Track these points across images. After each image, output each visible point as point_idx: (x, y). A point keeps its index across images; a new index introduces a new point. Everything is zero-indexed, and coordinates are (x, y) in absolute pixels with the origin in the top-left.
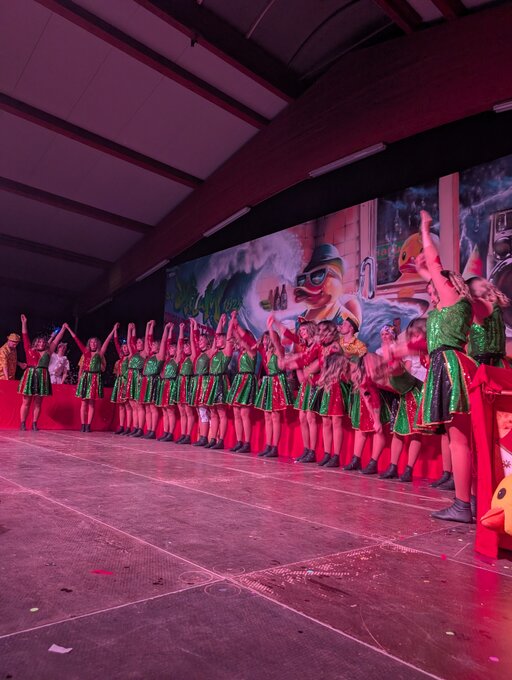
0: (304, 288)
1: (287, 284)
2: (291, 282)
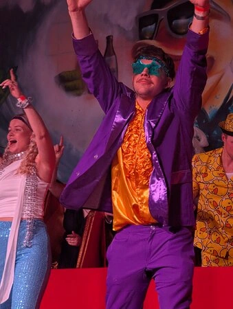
2: (124, 30)
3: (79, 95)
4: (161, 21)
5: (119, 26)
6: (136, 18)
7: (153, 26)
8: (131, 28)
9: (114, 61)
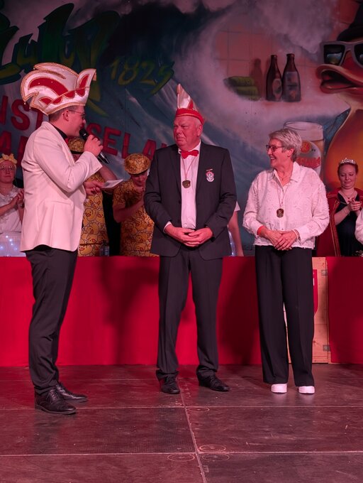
0: (340, 69)
1: (298, 55)
2: (307, 52)
3: (255, 100)
4: (347, 52)
5: (301, 47)
6: (320, 44)
7: (339, 55)
8: (315, 52)
9: (296, 76)
